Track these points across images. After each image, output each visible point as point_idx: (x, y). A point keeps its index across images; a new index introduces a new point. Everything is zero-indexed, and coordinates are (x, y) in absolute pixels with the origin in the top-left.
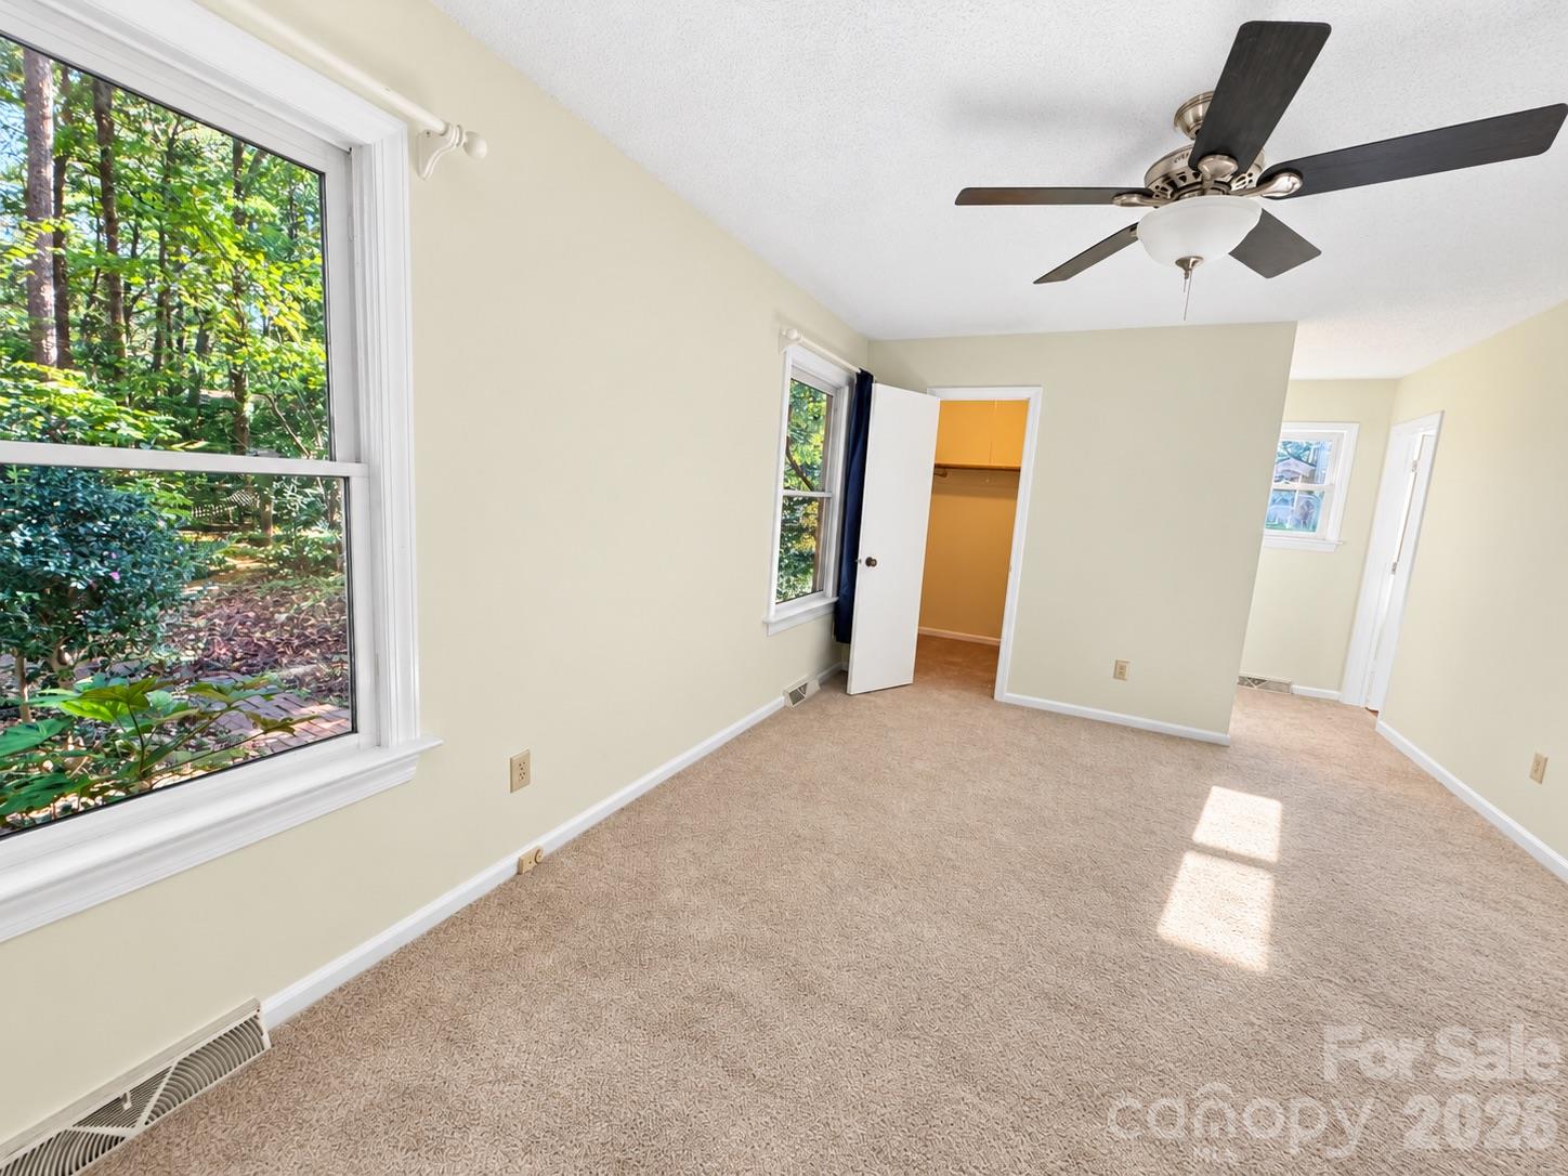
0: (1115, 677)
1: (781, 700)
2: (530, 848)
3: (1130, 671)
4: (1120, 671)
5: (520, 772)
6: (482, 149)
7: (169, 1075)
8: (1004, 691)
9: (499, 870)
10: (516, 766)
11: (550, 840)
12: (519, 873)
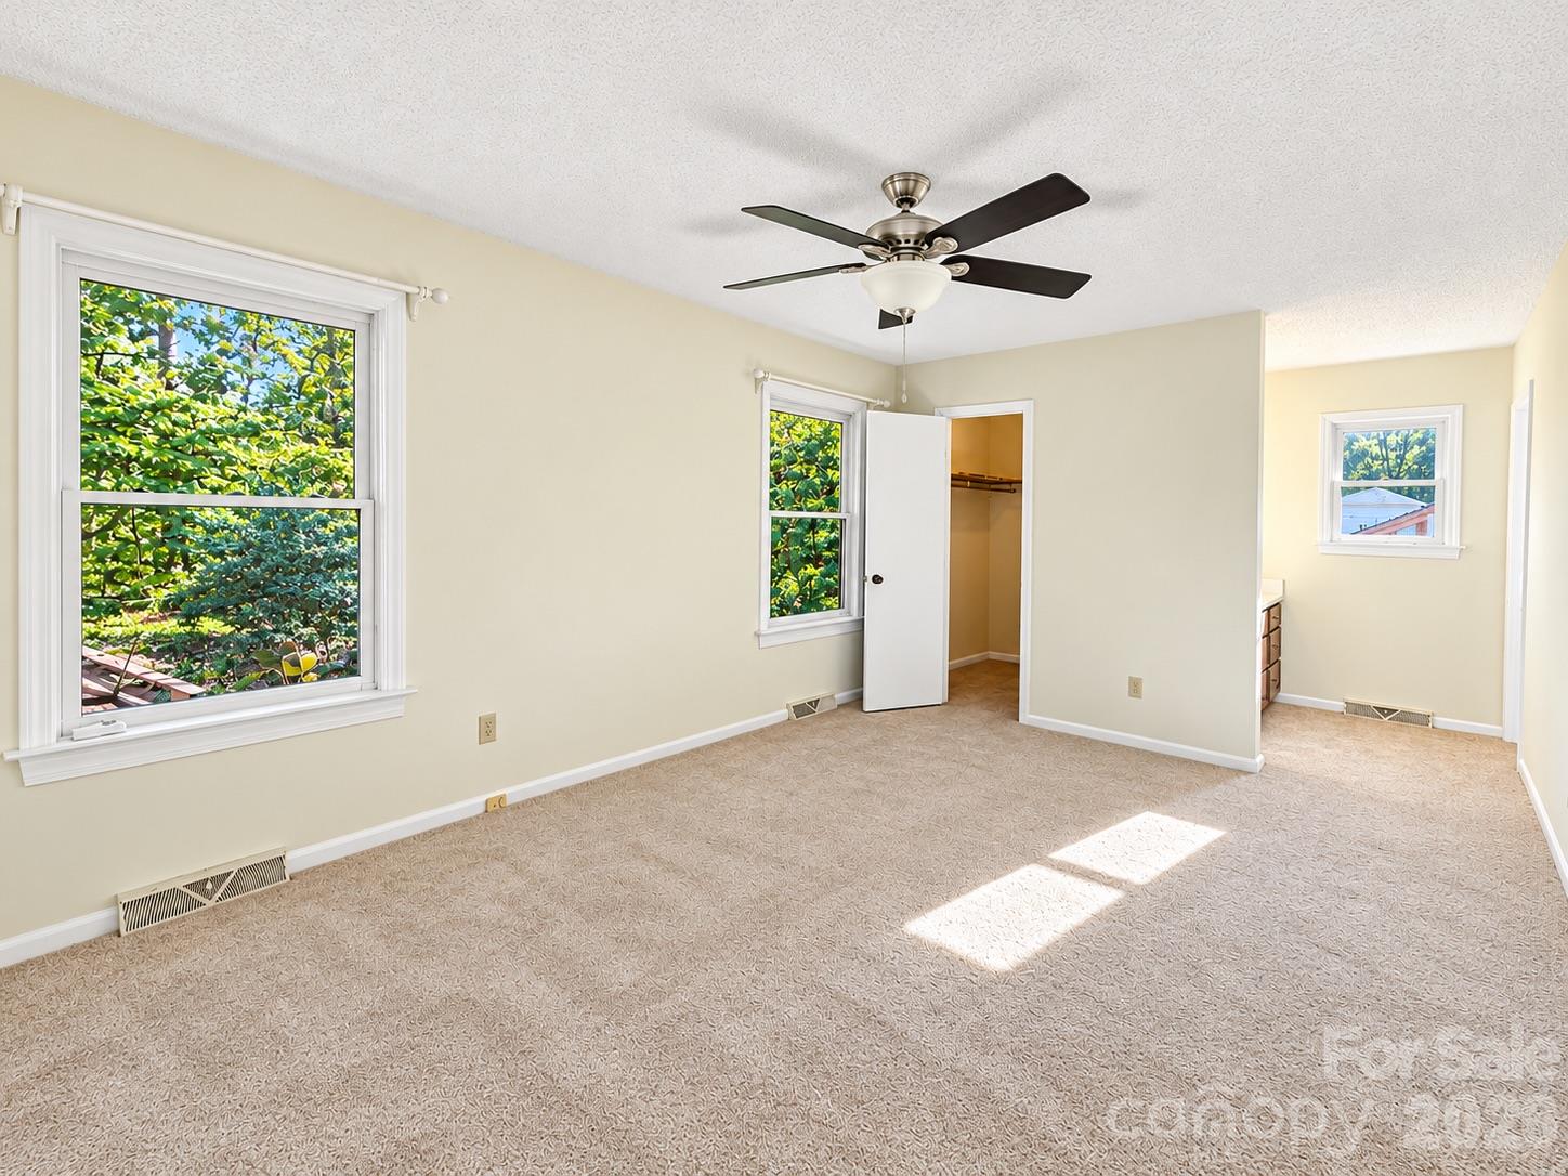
0: (1130, 695)
1: (783, 714)
2: (499, 793)
3: (1145, 688)
4: (1135, 687)
5: (487, 729)
6: (445, 297)
7: (232, 876)
8: (1027, 715)
9: (472, 805)
10: (483, 724)
11: (515, 792)
12: (487, 811)
